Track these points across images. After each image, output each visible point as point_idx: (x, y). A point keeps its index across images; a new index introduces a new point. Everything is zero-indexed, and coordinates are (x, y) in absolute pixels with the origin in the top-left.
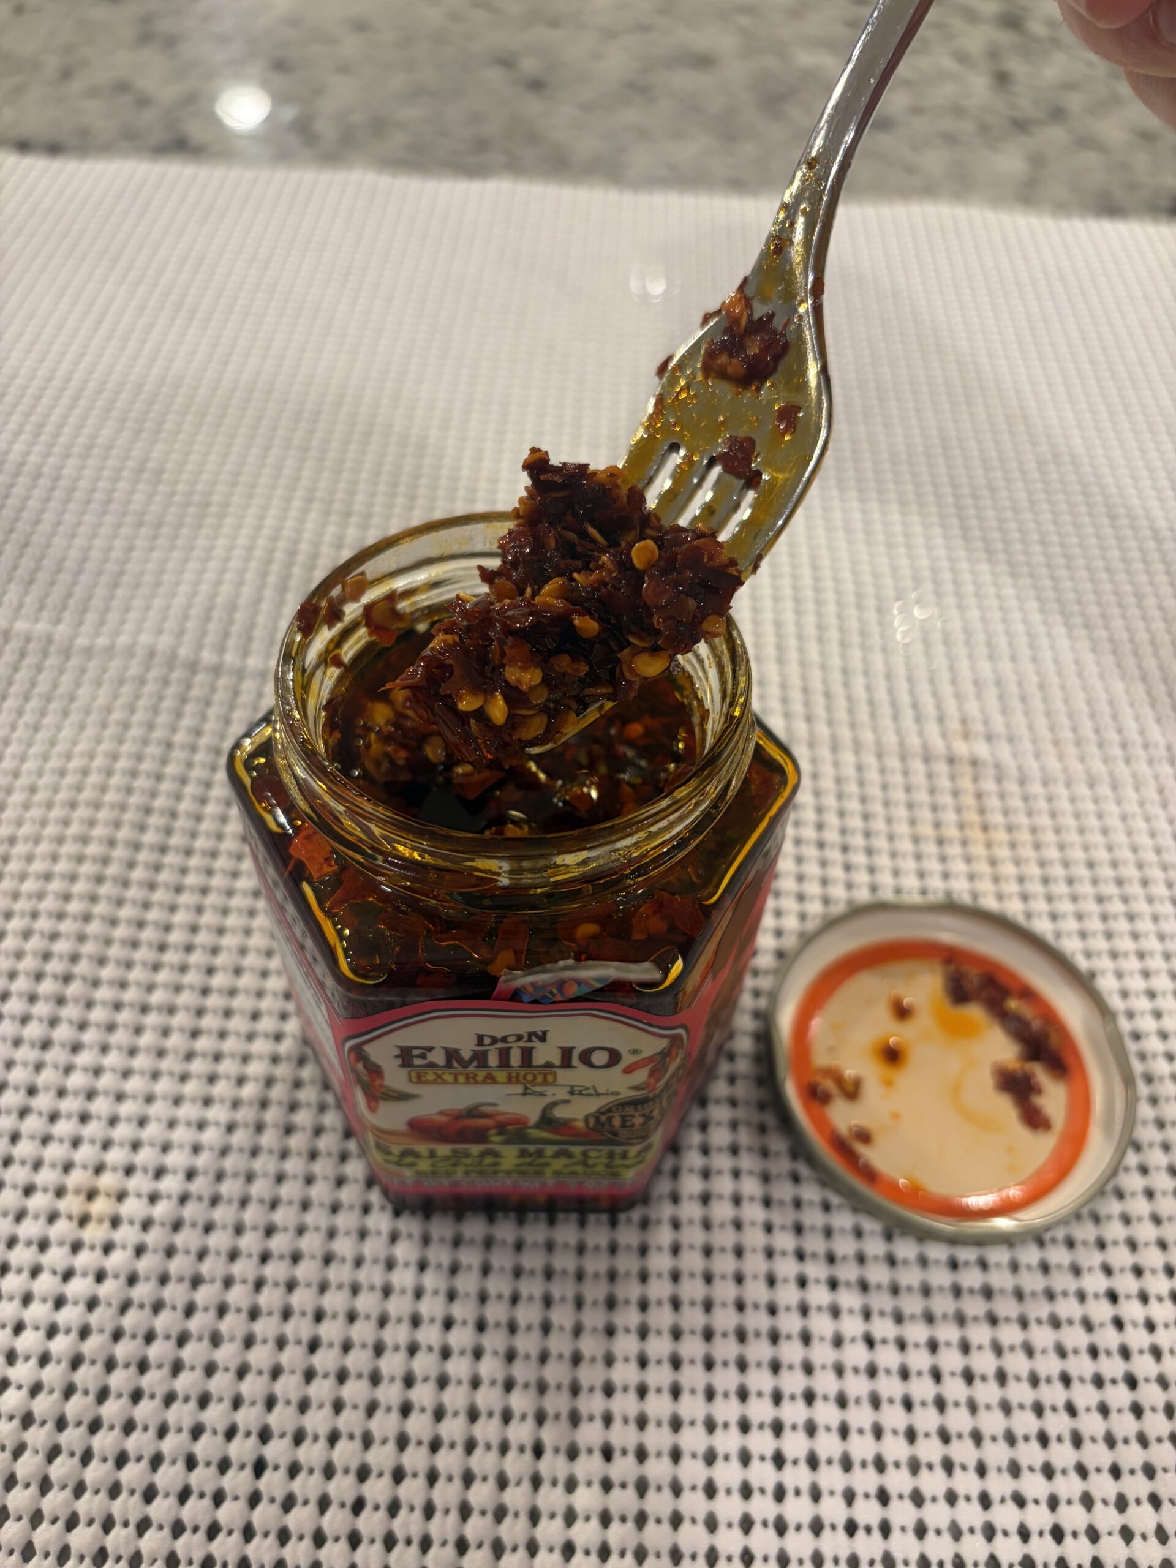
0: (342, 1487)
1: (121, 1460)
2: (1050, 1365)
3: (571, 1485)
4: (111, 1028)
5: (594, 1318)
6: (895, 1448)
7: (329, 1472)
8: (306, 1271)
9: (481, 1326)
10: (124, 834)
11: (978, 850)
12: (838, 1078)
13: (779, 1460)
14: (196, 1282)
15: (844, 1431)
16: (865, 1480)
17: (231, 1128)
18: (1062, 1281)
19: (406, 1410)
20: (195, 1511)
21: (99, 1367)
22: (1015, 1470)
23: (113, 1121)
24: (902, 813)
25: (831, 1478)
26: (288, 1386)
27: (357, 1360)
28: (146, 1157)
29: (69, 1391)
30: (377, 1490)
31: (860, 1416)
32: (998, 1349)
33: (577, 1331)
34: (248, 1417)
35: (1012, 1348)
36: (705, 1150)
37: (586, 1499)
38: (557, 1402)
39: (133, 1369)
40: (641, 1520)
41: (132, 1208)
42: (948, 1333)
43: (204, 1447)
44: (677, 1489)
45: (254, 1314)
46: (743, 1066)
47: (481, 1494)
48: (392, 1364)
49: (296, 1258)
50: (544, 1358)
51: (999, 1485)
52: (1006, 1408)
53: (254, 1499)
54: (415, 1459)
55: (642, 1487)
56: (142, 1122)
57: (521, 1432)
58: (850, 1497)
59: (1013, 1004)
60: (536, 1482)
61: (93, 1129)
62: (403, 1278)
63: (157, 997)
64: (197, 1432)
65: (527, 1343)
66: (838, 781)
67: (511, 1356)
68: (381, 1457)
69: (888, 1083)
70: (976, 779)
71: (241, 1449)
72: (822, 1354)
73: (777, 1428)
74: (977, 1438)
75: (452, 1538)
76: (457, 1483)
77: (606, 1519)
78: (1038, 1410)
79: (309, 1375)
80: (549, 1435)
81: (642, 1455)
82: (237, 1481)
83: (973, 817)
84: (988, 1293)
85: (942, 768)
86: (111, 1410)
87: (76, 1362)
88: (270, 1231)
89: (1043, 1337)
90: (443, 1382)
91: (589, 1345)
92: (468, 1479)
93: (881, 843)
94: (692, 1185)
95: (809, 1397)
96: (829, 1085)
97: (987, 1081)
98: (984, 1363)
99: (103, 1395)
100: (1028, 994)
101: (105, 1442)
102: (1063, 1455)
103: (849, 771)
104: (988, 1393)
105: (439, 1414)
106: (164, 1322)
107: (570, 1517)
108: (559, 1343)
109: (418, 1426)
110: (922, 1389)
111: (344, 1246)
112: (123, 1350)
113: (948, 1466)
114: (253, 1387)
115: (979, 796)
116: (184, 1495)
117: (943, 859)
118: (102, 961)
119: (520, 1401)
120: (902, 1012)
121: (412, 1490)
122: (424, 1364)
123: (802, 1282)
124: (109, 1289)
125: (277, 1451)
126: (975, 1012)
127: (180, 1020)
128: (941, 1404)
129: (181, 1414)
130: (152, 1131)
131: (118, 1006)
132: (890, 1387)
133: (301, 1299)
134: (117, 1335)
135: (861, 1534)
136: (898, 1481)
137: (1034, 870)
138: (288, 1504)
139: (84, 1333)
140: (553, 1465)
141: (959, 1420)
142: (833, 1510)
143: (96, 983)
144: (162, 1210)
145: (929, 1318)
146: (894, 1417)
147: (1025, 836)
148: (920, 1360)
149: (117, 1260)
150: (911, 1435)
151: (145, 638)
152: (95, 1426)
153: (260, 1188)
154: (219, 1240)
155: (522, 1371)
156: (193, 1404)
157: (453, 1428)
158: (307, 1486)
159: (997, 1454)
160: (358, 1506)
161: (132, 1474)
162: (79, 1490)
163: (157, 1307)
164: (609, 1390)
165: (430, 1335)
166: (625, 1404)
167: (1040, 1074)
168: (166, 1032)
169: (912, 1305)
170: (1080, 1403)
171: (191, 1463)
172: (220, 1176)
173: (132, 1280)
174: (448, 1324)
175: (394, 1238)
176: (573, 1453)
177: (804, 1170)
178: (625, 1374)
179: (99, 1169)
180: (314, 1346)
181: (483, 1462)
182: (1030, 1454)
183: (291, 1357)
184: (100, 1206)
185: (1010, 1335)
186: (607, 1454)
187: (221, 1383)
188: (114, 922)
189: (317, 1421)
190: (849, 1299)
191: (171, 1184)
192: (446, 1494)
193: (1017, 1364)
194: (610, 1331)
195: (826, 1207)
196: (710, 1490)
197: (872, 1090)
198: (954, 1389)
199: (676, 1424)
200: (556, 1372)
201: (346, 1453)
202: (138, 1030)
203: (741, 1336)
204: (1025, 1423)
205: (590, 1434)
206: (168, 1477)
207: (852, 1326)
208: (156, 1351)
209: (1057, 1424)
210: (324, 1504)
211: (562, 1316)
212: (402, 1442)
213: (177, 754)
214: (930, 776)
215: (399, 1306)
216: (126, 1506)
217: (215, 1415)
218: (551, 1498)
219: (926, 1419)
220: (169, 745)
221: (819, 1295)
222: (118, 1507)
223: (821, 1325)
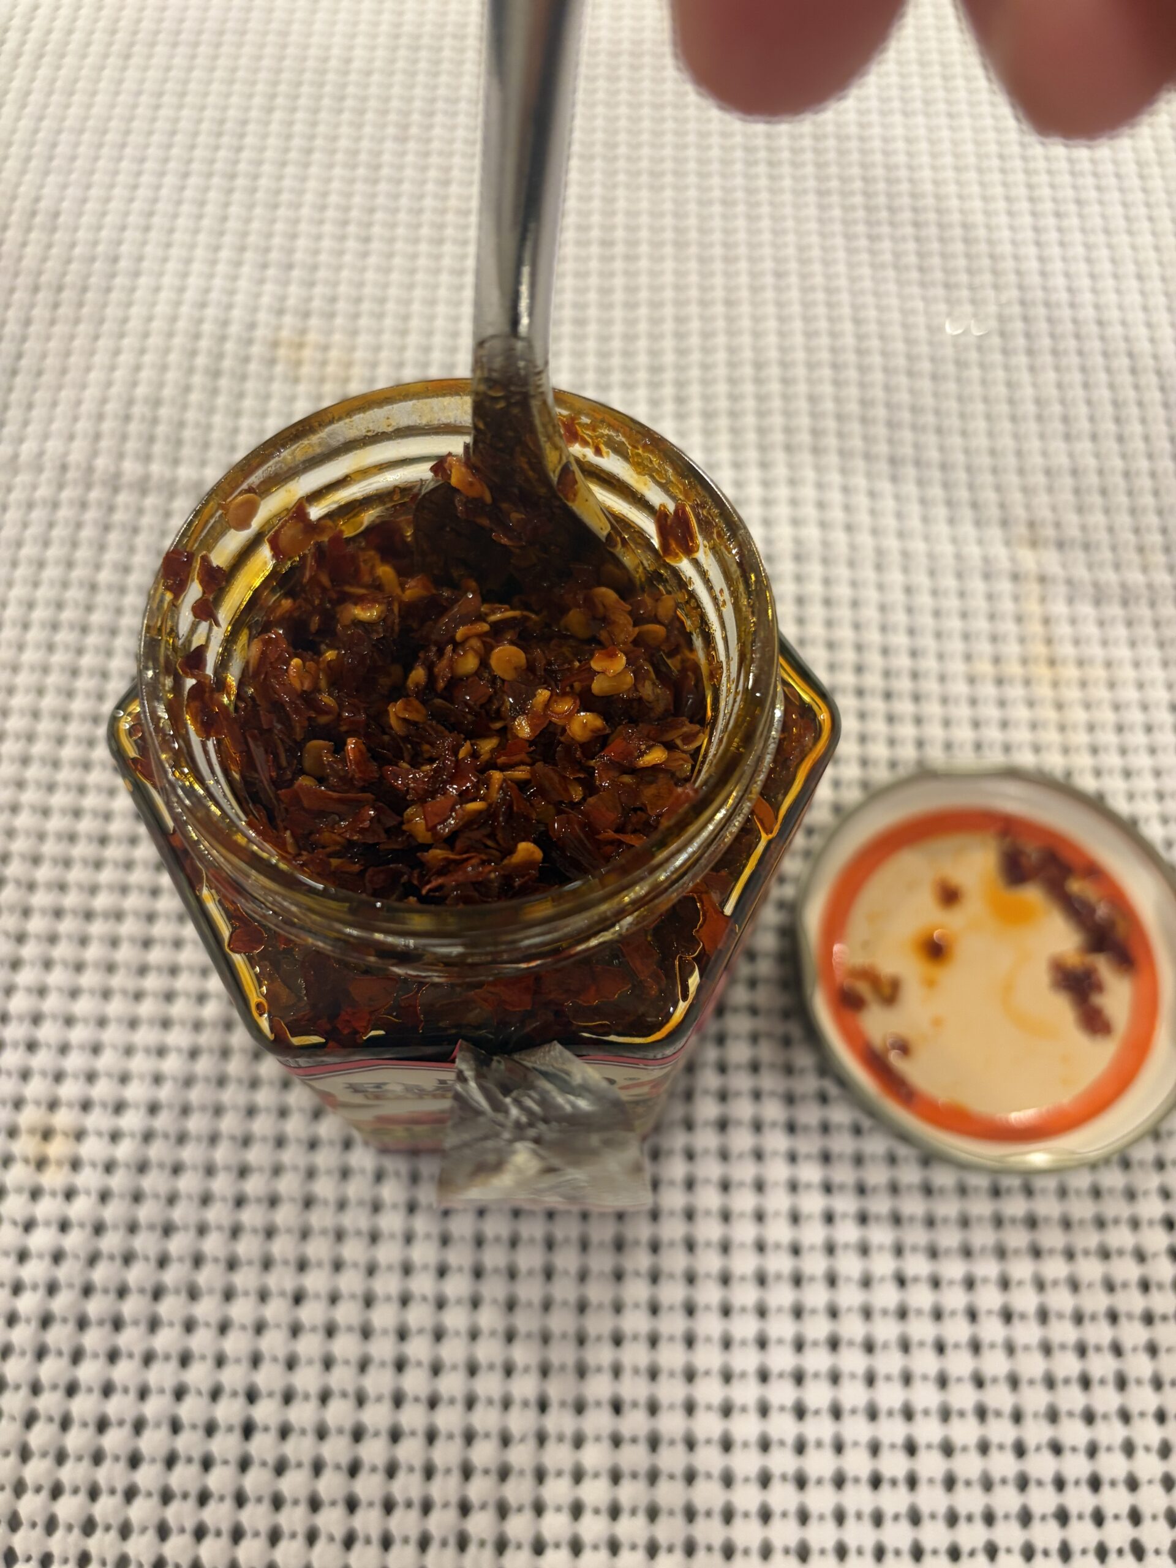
0: (336, 1450)
1: (102, 1425)
2: (1096, 1301)
3: (578, 1442)
4: (53, 939)
5: (601, 1262)
6: (925, 1396)
7: (322, 1433)
8: (285, 1215)
9: (478, 1273)
10: (49, 702)
11: (1044, 691)
12: (873, 979)
13: (800, 1412)
14: (168, 1230)
15: (870, 1380)
16: (893, 1431)
17: (194, 1053)
18: (1116, 1207)
19: (400, 1365)
20: (183, 1477)
21: (71, 1327)
22: (1053, 1416)
23: (64, 1049)
24: (956, 646)
25: (857, 1429)
26: (274, 1343)
27: (347, 1313)
28: (102, 1090)
29: (41, 1353)
30: (374, 1451)
31: (890, 1362)
32: (1040, 1285)
33: (583, 1276)
34: (233, 1377)
35: (1056, 1283)
36: (722, 1068)
37: (594, 1456)
38: (562, 1354)
39: (108, 1327)
40: (653, 1477)
41: (93, 1149)
42: (987, 1268)
43: (191, 1410)
44: (690, 1444)
45: (232, 1264)
46: (765, 968)
47: (484, 1454)
48: (384, 1317)
49: (273, 1201)
50: (547, 1306)
51: (1036, 1432)
52: (1047, 1349)
53: (244, 1464)
54: (413, 1417)
55: (654, 1443)
56: (96, 1049)
57: (525, 1387)
58: (875, 1449)
59: (1076, 886)
60: (542, 1439)
61: (42, 1060)
62: (391, 1222)
63: (102, 902)
64: (180, 1393)
65: (530, 1291)
66: (883, 608)
67: (511, 1305)
68: (377, 1416)
69: (930, 984)
70: (1043, 600)
71: (228, 1411)
72: (850, 1296)
73: (799, 1378)
74: (1014, 1382)
75: (454, 1499)
76: (459, 1442)
77: (616, 1477)
78: (1082, 1350)
79: (295, 1330)
80: (555, 1388)
81: (653, 1408)
82: (225, 1445)
83: (1039, 649)
84: (1032, 1222)
85: (1005, 586)
86: (89, 1372)
87: (46, 1321)
88: (243, 1172)
89: (1090, 1270)
90: (439, 1335)
91: (598, 1292)
92: (469, 1437)
93: (931, 686)
94: (707, 1109)
95: (834, 1344)
96: (863, 988)
97: (1040, 976)
98: (1025, 1300)
99: (77, 1356)
100: (1093, 871)
101: (83, 1406)
102: (1106, 1399)
103: (897, 597)
104: (1028, 1333)
105: (436, 1369)
106: (137, 1275)
107: (578, 1476)
108: (564, 1290)
109: (415, 1382)
110: (957, 1330)
111: (324, 1188)
112: (95, 1307)
113: (982, 1413)
114: (236, 1344)
115: (1046, 621)
116: (171, 1461)
117: (1002, 703)
118: (36, 860)
119: (523, 1354)
120: (949, 896)
121: (410, 1451)
122: (419, 1316)
123: (829, 1218)
124: (74, 1241)
125: (265, 1412)
126: (1033, 895)
127: (129, 927)
128: (976, 1347)
129: (162, 1375)
130: (107, 1061)
131: (58, 913)
132: (922, 1329)
133: (282, 1247)
134: (87, 1291)
135: (885, 1488)
136: (928, 1431)
137: (1107, 716)
138: (281, 1468)
139: (52, 1289)
140: (559, 1421)
141: (995, 1364)
142: (857, 1463)
143: (31, 887)
144: (125, 1151)
145: (967, 1252)
146: (925, 1362)
147: (1098, 673)
148: (955, 1299)
149: (81, 1208)
150: (943, 1381)
151: (53, 446)
152: (72, 1390)
153: (229, 1124)
154: (188, 1183)
155: (526, 1322)
156: (174, 1364)
157: (452, 1384)
158: (299, 1448)
159: (1035, 1399)
160: (354, 1469)
161: (114, 1440)
162: (61, 1458)
163: (128, 1259)
164: (617, 1340)
165: (423, 1284)
166: (635, 1355)
167: (1103, 967)
168: (114, 942)
169: (949, 1238)
170: (1128, 1343)
171: (176, 1427)
172: (185, 1110)
173: (99, 1229)
174: (442, 1272)
175: (379, 1176)
176: (580, 1408)
177: (833, 1090)
178: (636, 1322)
179: (53, 1105)
180: (298, 1298)
181: (485, 1419)
182: (1072, 1399)
183: (276, 1310)
184: (57, 1148)
185: (1055, 1268)
186: (617, 1407)
187: (202, 1341)
188: (46, 812)
189: (307, 1379)
190: (881, 1235)
191: (131, 1121)
192: (446, 1454)
193: (1061, 1300)
194: (619, 1276)
195: (857, 1131)
196: (727, 1445)
197: (912, 993)
198: (992, 1330)
199: (690, 1376)
200: (561, 1322)
201: (339, 1413)
202: (83, 941)
203: (762, 1280)
204: (1067, 1365)
205: (599, 1387)
206: (153, 1442)
207: (883, 1265)
208: (131, 1307)
209: (1102, 1365)
210: (318, 1468)
211: (567, 1260)
212: (398, 1400)
213: (103, 598)
214: (990, 597)
215: (388, 1253)
216: (110, 1474)
217: (198, 1375)
218: (558, 1456)
219: (960, 1364)
220: (93, 587)
221: (847, 1232)
222: (103, 1475)
223: (849, 1265)
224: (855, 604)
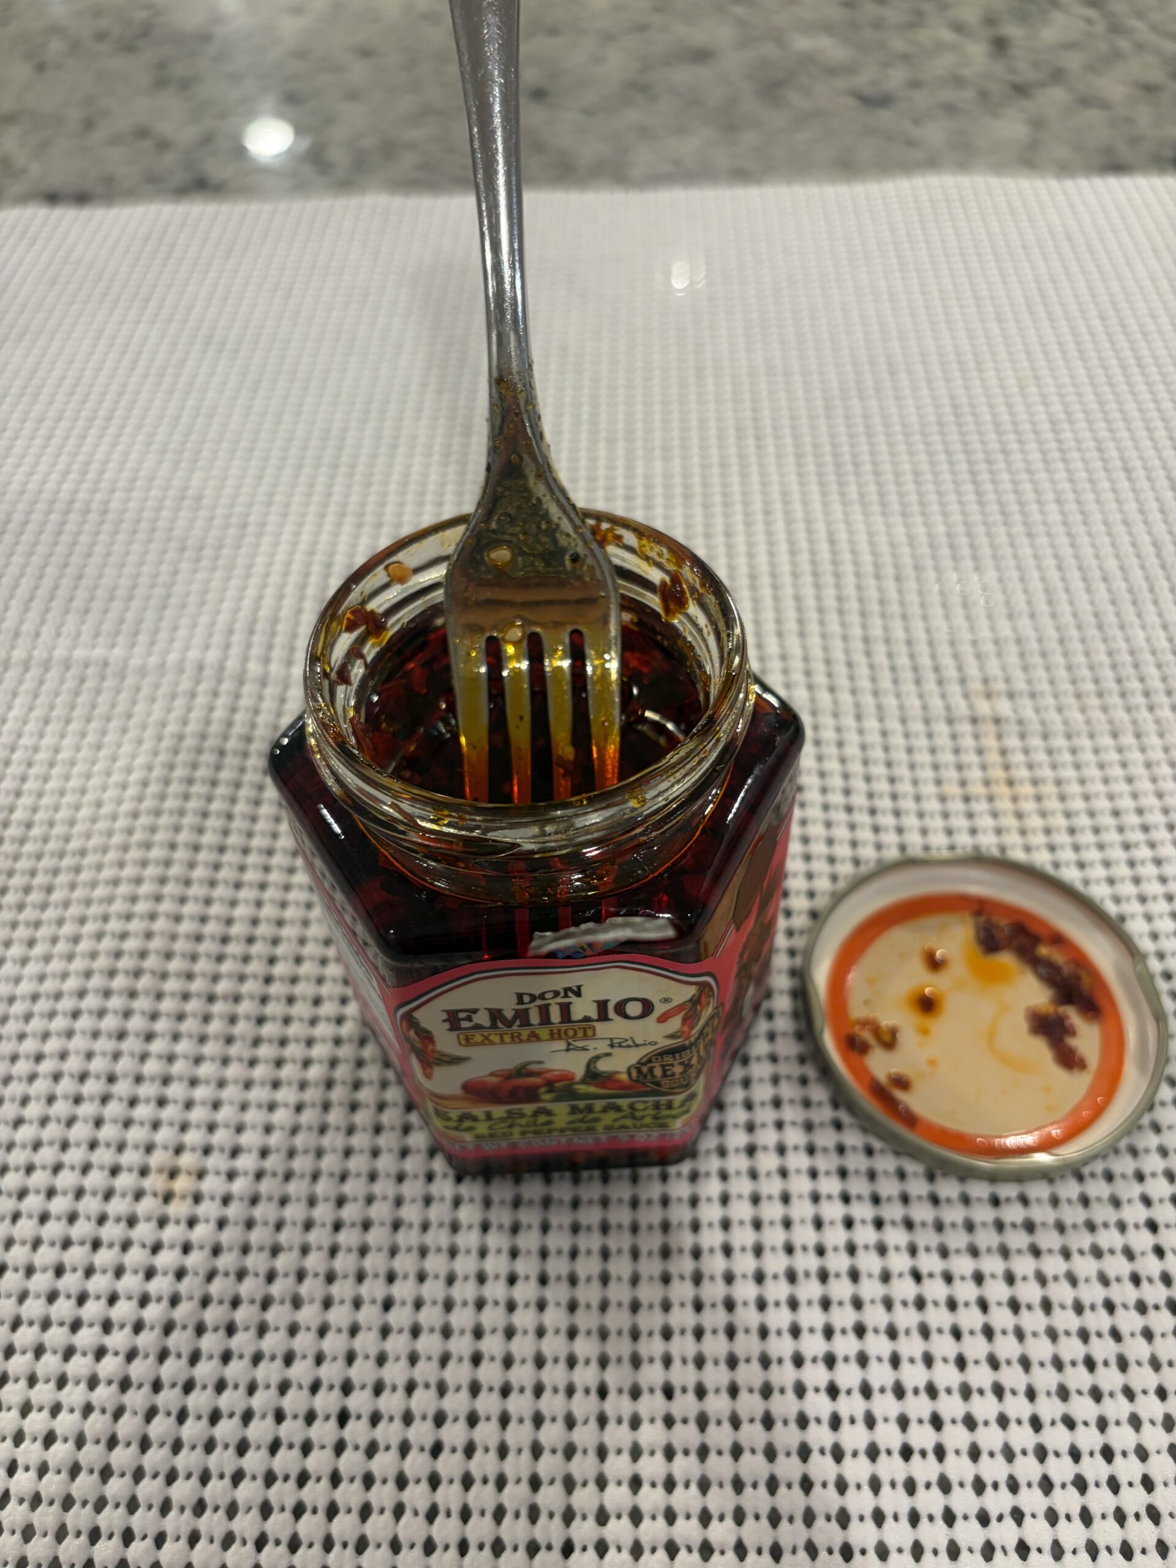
0: (421, 1433)
1: (215, 1417)
2: (1094, 1293)
3: (635, 1423)
4: (181, 1017)
5: (650, 1267)
6: (946, 1375)
7: (408, 1419)
8: (377, 1237)
9: (543, 1280)
10: (184, 837)
11: (1005, 805)
12: (877, 1031)
13: (833, 1391)
14: (275, 1250)
15: (895, 1361)
16: (919, 1407)
17: (299, 1108)
18: (1102, 1213)
19: (476, 1359)
20: (286, 1461)
21: (190, 1332)
22: (1063, 1393)
23: (189, 1105)
24: (927, 774)
25: (885, 1406)
26: (367, 1342)
27: (430, 1316)
28: (221, 1137)
29: (163, 1356)
30: (454, 1434)
31: (911, 1346)
32: (1042, 1279)
33: (635, 1280)
34: (330, 1372)
35: (1056, 1278)
36: (749, 1105)
37: (651, 1434)
38: (617, 1347)
39: (222, 1333)
40: (703, 1452)
41: (211, 1184)
42: (993, 1265)
43: (294, 1401)
44: (735, 1422)
45: (330, 1278)
46: (783, 1024)
47: (552, 1434)
48: (462, 1318)
49: (366, 1225)
50: (604, 1306)
51: (1049, 1408)
52: (1052, 1334)
53: (340, 1448)
54: (488, 1404)
55: (702, 1422)
56: (216, 1105)
57: (586, 1376)
58: (903, 1422)
59: (1043, 951)
60: (602, 1421)
61: (169, 1113)
62: (469, 1239)
63: (222, 987)
64: (284, 1387)
65: (590, 1294)
66: (863, 747)
67: (572, 1307)
68: (456, 1403)
69: (924, 1031)
70: (999, 737)
71: (327, 1401)
72: (871, 1289)
73: (830, 1361)
74: (1025, 1363)
75: (525, 1476)
76: (528, 1425)
77: (669, 1453)
78: (1084, 1335)
79: (385, 1331)
80: (614, 1377)
81: (701, 1392)
82: (324, 1432)
83: (998, 773)
84: (1030, 1227)
85: (965, 728)
86: (205, 1370)
87: (168, 1328)
88: (341, 1202)
89: (1085, 1266)
90: (510, 1333)
91: (649, 1293)
92: (538, 1420)
93: (908, 804)
94: (737, 1139)
95: (860, 1331)
96: (867, 1035)
97: (1022, 1025)
98: (1030, 1293)
99: (195, 1358)
100: (1058, 940)
101: (198, 1400)
102: (1110, 1379)
103: (874, 738)
104: (1034, 1321)
105: (508, 1362)
106: (248, 1288)
107: (636, 1453)
108: (619, 1292)
109: (490, 1373)
110: (971, 1318)
111: (411, 1213)
112: (211, 1315)
113: (999, 1391)
114: (333, 1344)
115: (1003, 752)
116: (274, 1447)
117: (970, 815)
118: (168, 956)
119: (585, 1347)
120: (934, 964)
121: (487, 1433)
122: (492, 1317)
123: (849, 1223)
124: (194, 1260)
125: (360, 1401)
126: (1006, 959)
127: (245, 1007)
128: (988, 1332)
129: (269, 1372)
130: (225, 1113)
131: (186, 997)
132: (938, 1317)
133: (374, 1262)
134: (205, 1302)
135: (916, 1458)
136: (951, 1407)
137: (1060, 821)
138: (371, 1450)
139: (175, 1301)
140: (618, 1405)
141: (1007, 1347)
142: (889, 1436)
143: (164, 976)
144: (239, 1186)
145: (974, 1252)
146: (944, 1346)
147: (1050, 789)
148: (966, 1291)
149: (201, 1233)
150: (961, 1363)
151: (193, 654)
152: (188, 1387)
153: (329, 1163)
154: (294, 1212)
155: (585, 1320)
156: (279, 1362)
157: (522, 1374)
158: (389, 1433)
159: (1046, 1379)
160: (436, 1450)
161: (226, 1430)
162: (177, 1447)
163: (241, 1275)
164: (667, 1334)
165: (496, 1290)
166: (684, 1346)
167: (1073, 1016)
168: (233, 1020)
169: (957, 1240)
170: (1124, 1329)
171: (280, 1417)
172: (291, 1154)
173: (216, 1251)
174: (512, 1280)
175: (457, 1202)
176: (635, 1393)
177: (844, 1117)
178: (682, 1317)
179: (179, 1150)
180: (387, 1305)
181: (551, 1404)
182: (1078, 1378)
183: (369, 1315)
184: (182, 1184)
185: (1054, 1265)
186: (668, 1392)
187: (304, 1342)
188: (178, 919)
189: (395, 1372)
190: (896, 1237)
191: (247, 1162)
192: (519, 1435)
193: (1062, 1293)
194: (666, 1279)
195: (869, 1151)
196: (768, 1422)
197: (908, 1038)
198: (1001, 1318)
199: (732, 1362)
200: (616, 1319)
201: (423, 1401)
202: (207, 1019)
203: (791, 1277)
204: (1072, 1349)
205: (652, 1375)
206: (260, 1430)
207: (900, 1262)
208: (243, 1315)
209: (1103, 1349)
210: (404, 1449)
211: (621, 1267)
212: (475, 1389)
213: (230, 760)
214: (954, 737)
215: (465, 1265)
216: (223, 1460)
217: (301, 1371)
218: (618, 1435)
219: (976, 1347)
220: (222, 753)
221: (865, 1235)
222: (213, 1461)
223: (869, 1262)
224: (840, 744)
